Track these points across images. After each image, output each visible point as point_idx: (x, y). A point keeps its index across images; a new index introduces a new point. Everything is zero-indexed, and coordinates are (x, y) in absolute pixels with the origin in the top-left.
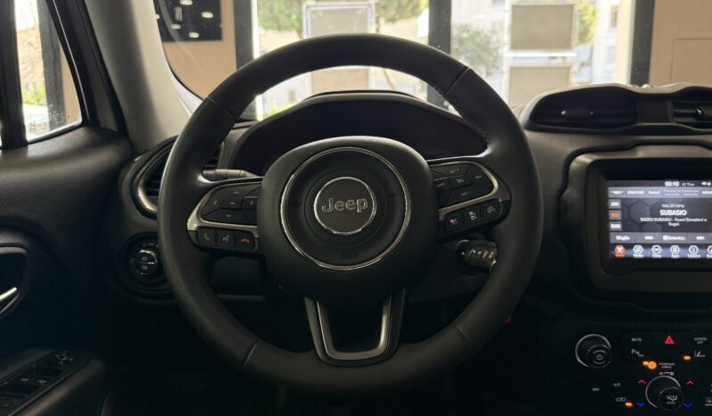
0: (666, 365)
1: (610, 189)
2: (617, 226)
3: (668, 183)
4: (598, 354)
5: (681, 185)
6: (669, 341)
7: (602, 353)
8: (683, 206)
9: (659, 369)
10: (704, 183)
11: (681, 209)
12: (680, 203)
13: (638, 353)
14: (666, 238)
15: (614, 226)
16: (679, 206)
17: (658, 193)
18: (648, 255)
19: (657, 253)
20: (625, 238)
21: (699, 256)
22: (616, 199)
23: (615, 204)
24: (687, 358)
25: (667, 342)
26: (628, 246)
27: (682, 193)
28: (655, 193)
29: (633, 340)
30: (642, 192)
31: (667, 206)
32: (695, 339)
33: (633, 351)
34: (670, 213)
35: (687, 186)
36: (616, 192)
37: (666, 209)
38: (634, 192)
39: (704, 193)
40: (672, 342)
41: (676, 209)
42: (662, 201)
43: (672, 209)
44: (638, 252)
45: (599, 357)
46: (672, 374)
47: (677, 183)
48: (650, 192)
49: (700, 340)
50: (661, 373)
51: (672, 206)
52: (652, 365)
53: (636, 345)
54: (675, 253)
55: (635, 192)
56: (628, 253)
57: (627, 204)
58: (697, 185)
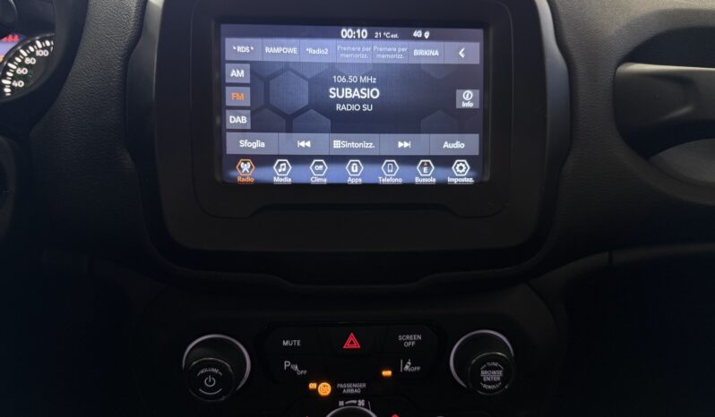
0: (350, 388)
1: (228, 41)
2: (242, 120)
3: (347, 32)
4: (206, 375)
5: (371, 37)
6: (352, 343)
7: (213, 374)
8: (374, 80)
9: (337, 394)
10: (417, 34)
11: (369, 85)
12: (369, 74)
13: (296, 368)
14: (339, 144)
15: (237, 120)
16: (365, 79)
17: (326, 52)
18: (302, 179)
19: (318, 174)
20: (256, 144)
21: (400, 181)
22: (239, 62)
23: (237, 74)
24: (387, 373)
25: (347, 346)
26: (262, 160)
27: (373, 53)
28: (319, 51)
29: (286, 343)
30: (294, 50)
31: (343, 80)
32: (401, 338)
33: (287, 364)
34: (348, 93)
35: (384, 38)
36: (240, 49)
37: (341, 86)
38: (278, 50)
39: (416, 53)
40: (356, 345)
41: (359, 85)
42: (334, 69)
43: (353, 86)
44: (282, 174)
45: (210, 382)
46: (361, 403)
47: (364, 32)
48: (310, 50)
49: (410, 340)
50: (341, 403)
51: (353, 79)
52: (325, 389)
53: (291, 354)
54: (355, 174)
55: (280, 49)
56: (263, 174)
57: (262, 76)
58: (401, 38)
